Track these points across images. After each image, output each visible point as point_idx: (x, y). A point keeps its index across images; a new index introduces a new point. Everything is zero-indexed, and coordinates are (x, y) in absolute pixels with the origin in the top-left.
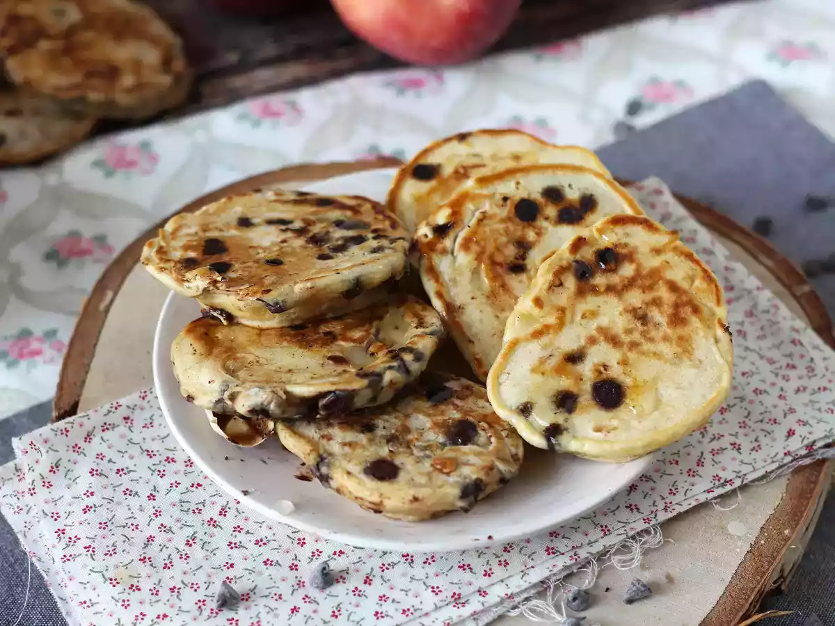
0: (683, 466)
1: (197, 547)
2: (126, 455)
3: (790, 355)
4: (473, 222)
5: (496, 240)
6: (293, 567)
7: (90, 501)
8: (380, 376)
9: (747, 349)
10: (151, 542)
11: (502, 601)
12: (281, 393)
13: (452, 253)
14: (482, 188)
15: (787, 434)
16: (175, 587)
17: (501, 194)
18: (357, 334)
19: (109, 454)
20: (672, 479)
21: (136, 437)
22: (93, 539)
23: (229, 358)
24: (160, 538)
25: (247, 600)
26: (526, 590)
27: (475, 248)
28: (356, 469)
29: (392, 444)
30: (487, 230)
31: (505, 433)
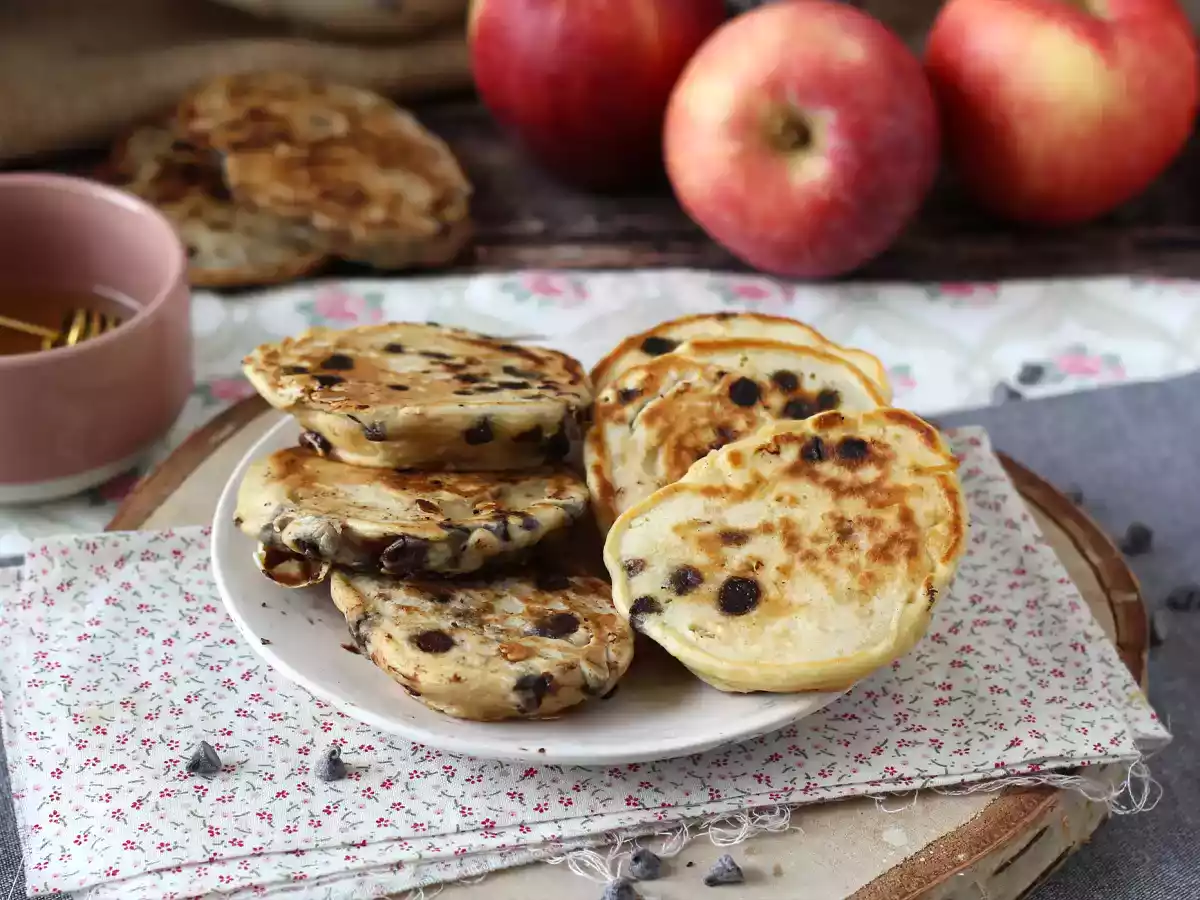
0: (854, 750)
1: (197, 705)
2: (158, 592)
3: (1063, 662)
4: (670, 392)
5: (693, 419)
6: (304, 751)
7: (91, 630)
8: (468, 532)
9: (1008, 641)
10: (144, 688)
11: (546, 842)
12: (338, 527)
13: (631, 424)
14: (695, 356)
15: (1009, 743)
16: (148, 740)
17: (718, 366)
18: (469, 488)
19: (137, 585)
20: (833, 759)
21: (180, 576)
22: (76, 670)
23: (302, 485)
24: (157, 687)
25: (229, 772)
26: (581, 838)
27: (660, 423)
28: (400, 634)
29: (461, 619)
30: (684, 405)
31: (611, 638)
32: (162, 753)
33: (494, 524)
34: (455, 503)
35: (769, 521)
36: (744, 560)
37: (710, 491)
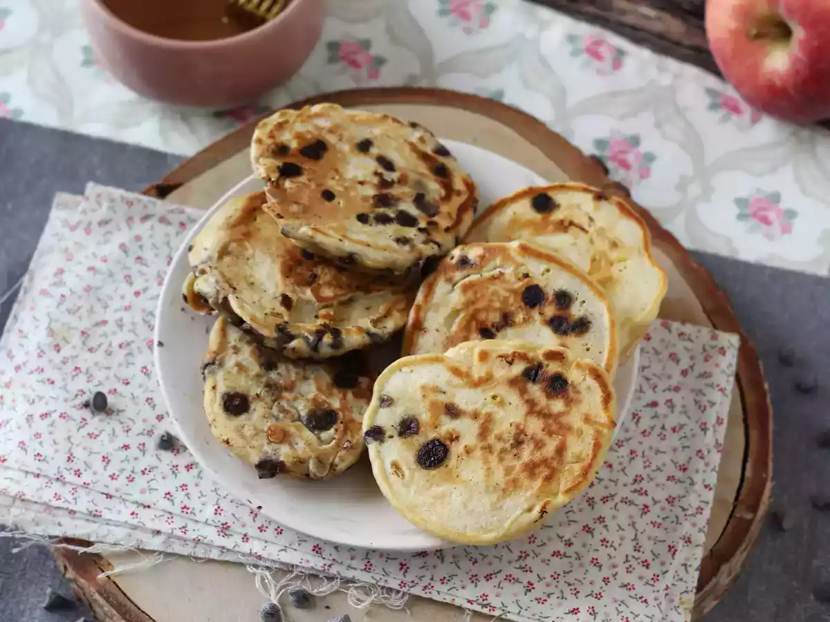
0: (475, 570)
1: (124, 351)
2: (155, 251)
3: (656, 556)
4: (487, 275)
5: (491, 301)
6: (160, 418)
7: (99, 265)
8: (292, 338)
10: (102, 325)
11: (250, 554)
12: (221, 297)
13: (454, 286)
14: (518, 254)
15: (572, 609)
16: (79, 368)
17: (528, 269)
18: (328, 292)
20: (457, 571)
21: (174, 242)
22: (72, 293)
23: (239, 241)
24: (110, 327)
25: (108, 415)
26: (273, 561)
27: (470, 294)
28: (222, 389)
29: (267, 389)
30: (492, 288)
31: (346, 444)
32: (81, 383)
33: (311, 338)
34: (308, 302)
35: (479, 410)
36: (450, 430)
37: (456, 372)
